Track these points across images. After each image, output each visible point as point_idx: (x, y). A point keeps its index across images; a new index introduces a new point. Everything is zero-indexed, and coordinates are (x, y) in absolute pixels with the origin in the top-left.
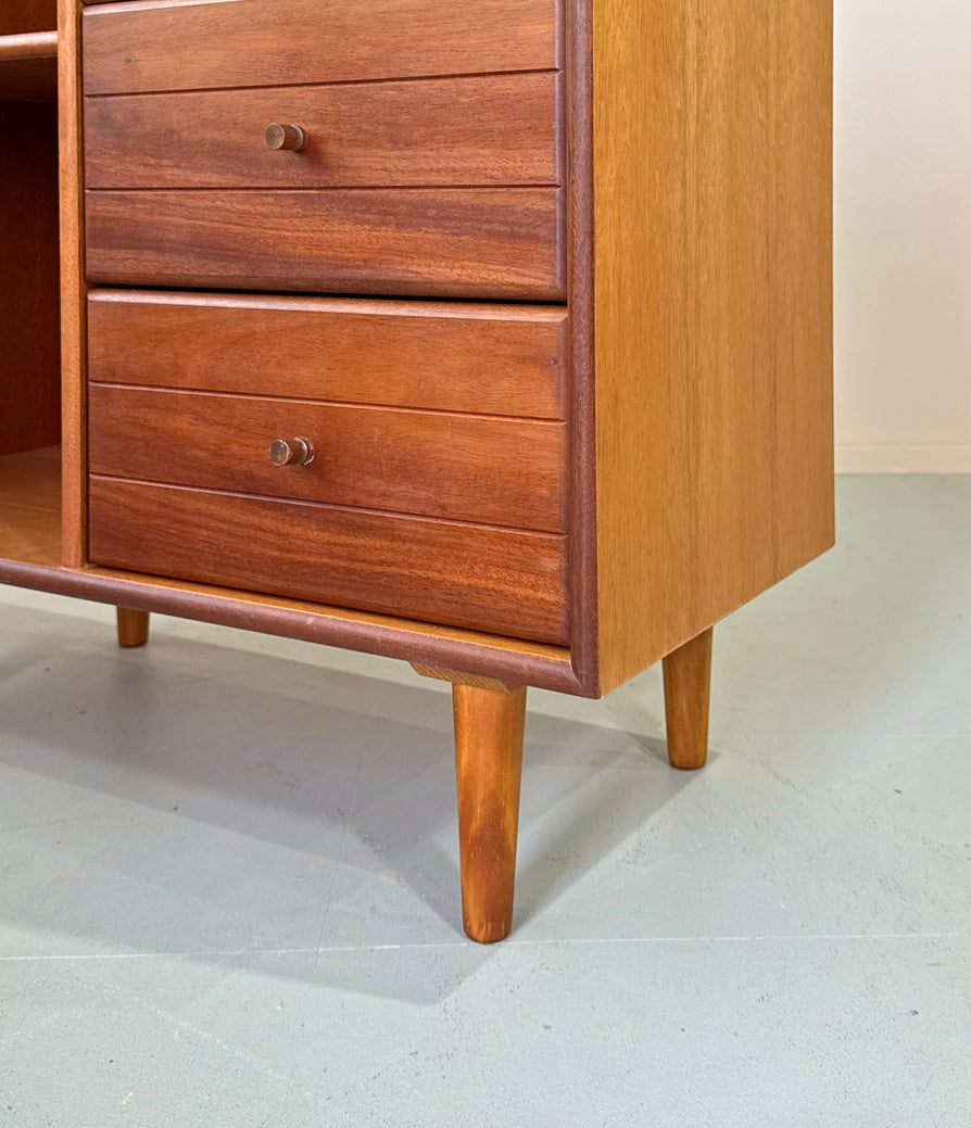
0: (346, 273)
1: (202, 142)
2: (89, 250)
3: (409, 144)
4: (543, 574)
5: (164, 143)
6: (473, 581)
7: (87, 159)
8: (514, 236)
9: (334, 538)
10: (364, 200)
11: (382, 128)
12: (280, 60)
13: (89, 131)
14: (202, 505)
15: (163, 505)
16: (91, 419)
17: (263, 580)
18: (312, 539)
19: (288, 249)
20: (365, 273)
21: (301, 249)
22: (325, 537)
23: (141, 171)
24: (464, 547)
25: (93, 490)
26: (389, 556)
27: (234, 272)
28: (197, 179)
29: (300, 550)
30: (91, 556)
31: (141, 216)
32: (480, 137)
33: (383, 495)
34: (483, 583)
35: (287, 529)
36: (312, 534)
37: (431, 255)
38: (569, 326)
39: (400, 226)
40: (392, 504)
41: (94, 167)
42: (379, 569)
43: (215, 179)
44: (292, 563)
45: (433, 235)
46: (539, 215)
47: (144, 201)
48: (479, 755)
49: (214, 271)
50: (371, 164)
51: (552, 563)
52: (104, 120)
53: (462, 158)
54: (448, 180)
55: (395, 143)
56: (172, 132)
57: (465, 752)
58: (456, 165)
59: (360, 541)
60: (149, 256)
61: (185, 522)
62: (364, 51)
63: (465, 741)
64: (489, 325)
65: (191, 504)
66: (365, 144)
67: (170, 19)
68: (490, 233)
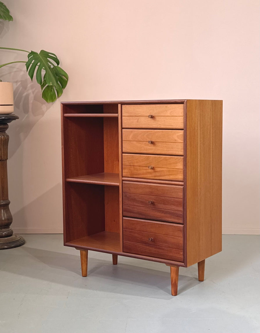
0: (158, 218)
1: (139, 201)
2: (123, 212)
3: (166, 204)
4: (180, 254)
5: (134, 200)
6: (173, 255)
7: (123, 201)
8: (178, 216)
9: (156, 250)
10: (160, 210)
11: (162, 202)
12: (150, 192)
13: (123, 197)
14: (139, 245)
15: (134, 245)
16: (123, 234)
17: (147, 254)
18: (153, 250)
19: (150, 215)
20: (160, 219)
21: (152, 215)
22: (155, 249)
23: (131, 203)
24: (172, 251)
25: (124, 242)
26: (163, 252)
27: (143, 217)
28: (138, 205)
29: (152, 251)
30: (124, 251)
31: (131, 209)
32: (174, 205)
33: (162, 245)
34: (174, 255)
35: (150, 248)
36: (153, 249)
37: (168, 217)
38: (184, 227)
39: (164, 214)
40: (163, 246)
41: (124, 202)
42: (161, 253)
43: (141, 205)
44: (151, 252)
45: (168, 215)
46: (180, 214)
47: (131, 207)
48: (174, 275)
49: (141, 217)
50: (161, 206)
51: (182, 253)
52: (126, 196)
53: (172, 207)
54: (170, 209)
55: (164, 204)
56: (135, 199)
57: (172, 274)
58: (171, 207)
59: (159, 250)
60: (132, 214)
61: (137, 247)
62: (160, 193)
63: (172, 273)
64: (175, 226)
65: (137, 245)
66: (160, 204)
67: (135, 185)
68: (175, 216)
